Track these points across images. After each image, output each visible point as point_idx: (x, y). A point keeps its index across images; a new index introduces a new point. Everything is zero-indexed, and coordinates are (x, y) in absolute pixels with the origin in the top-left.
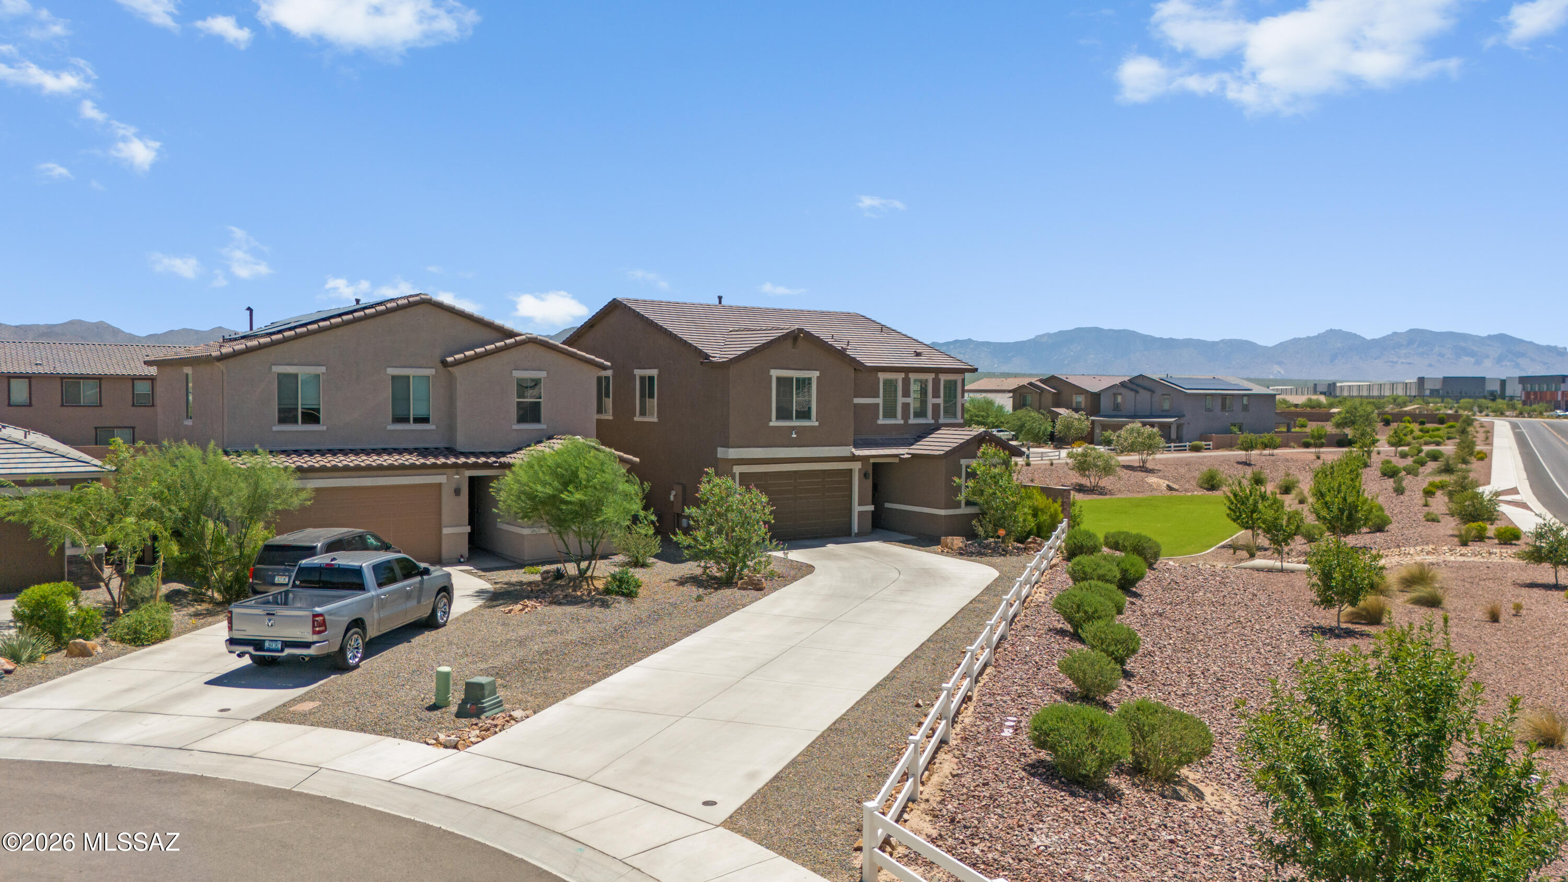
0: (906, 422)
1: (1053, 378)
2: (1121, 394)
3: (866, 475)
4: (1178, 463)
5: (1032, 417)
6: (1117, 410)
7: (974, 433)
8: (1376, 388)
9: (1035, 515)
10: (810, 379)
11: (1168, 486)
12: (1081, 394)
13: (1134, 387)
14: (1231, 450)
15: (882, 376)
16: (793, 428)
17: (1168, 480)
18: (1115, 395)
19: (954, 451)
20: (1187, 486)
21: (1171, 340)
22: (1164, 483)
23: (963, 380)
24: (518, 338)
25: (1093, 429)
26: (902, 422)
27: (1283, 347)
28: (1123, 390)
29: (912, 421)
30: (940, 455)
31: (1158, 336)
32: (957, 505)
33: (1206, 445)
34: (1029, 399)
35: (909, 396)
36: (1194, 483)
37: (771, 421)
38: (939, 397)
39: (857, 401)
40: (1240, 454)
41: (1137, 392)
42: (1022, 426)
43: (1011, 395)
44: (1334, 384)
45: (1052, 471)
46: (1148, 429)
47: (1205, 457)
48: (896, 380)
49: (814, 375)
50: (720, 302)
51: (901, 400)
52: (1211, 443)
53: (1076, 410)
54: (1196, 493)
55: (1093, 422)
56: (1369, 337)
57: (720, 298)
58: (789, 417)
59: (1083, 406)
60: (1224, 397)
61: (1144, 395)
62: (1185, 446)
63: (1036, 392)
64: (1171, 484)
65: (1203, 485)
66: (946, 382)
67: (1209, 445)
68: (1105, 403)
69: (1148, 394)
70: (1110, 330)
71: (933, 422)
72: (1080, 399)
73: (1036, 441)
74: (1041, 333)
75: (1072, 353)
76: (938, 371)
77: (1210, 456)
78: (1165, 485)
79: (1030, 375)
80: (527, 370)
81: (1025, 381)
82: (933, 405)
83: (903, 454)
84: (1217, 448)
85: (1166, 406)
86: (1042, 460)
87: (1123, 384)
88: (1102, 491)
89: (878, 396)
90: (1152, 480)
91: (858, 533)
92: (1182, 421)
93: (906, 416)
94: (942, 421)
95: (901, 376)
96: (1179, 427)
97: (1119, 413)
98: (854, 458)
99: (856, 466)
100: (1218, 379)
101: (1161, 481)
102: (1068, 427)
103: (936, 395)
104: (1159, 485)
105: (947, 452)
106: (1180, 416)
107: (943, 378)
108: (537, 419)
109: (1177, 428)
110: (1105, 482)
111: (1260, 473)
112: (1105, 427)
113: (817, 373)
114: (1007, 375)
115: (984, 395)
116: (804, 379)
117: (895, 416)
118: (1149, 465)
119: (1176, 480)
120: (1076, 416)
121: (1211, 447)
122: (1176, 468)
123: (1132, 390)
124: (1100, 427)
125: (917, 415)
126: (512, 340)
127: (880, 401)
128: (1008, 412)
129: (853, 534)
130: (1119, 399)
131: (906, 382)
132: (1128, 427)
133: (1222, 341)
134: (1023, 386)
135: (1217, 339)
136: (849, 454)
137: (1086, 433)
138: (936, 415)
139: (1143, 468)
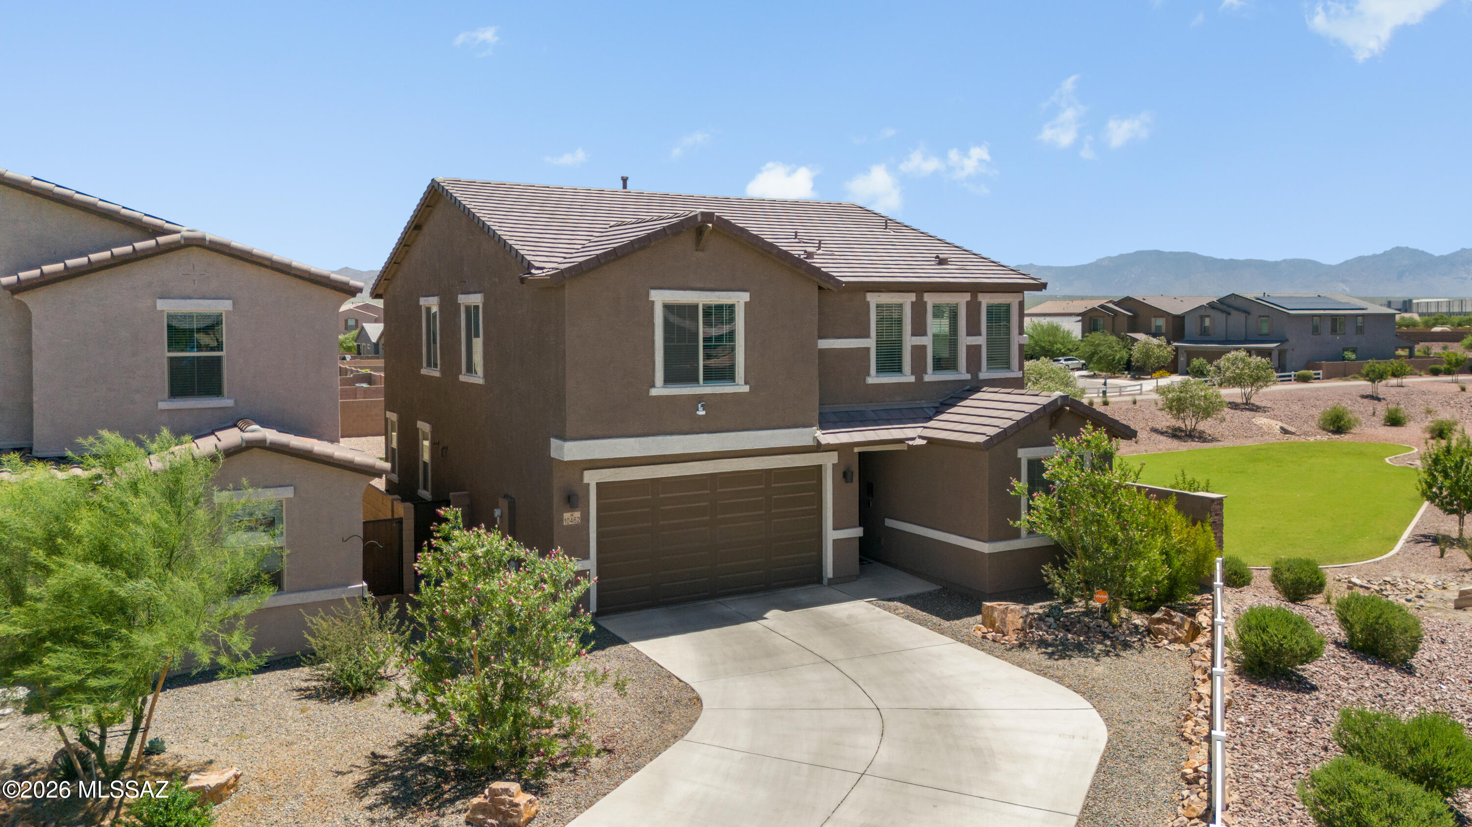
0: (919, 378)
1: (1128, 299)
2: (1208, 316)
3: (846, 476)
4: (1288, 397)
5: (1106, 341)
6: (1205, 335)
7: (1043, 400)
8: (1456, 304)
9: (1168, 561)
10: (731, 308)
11: (1282, 428)
12: (1163, 317)
13: (1224, 308)
14: (1346, 380)
15: (873, 299)
16: (699, 398)
17: (1281, 420)
18: (1202, 318)
19: (1005, 435)
20: (1305, 428)
21: (1232, 261)
22: (1276, 425)
23: (1021, 305)
24: (162, 239)
25: (1176, 357)
26: (912, 379)
27: (1347, 265)
28: (1213, 313)
29: (931, 376)
30: (977, 444)
31: (1219, 257)
32: (1015, 534)
33: (1315, 374)
34: (1101, 322)
35: (924, 333)
36: (1313, 424)
37: (653, 386)
38: (979, 334)
39: (825, 344)
40: (1362, 385)
41: (1229, 314)
42: (1093, 354)
43: (1080, 318)
44: (1410, 301)
45: (1136, 411)
46: (1256, 360)
47: (1318, 389)
48: (900, 306)
49: (740, 299)
50: (625, 187)
51: (909, 341)
52: (1321, 372)
53: (1155, 335)
54: (1318, 437)
55: (1177, 348)
56: (1437, 253)
57: (625, 180)
58: (692, 379)
59: (1164, 330)
60: (1334, 318)
61: (1237, 318)
62: (1290, 376)
63: (1109, 315)
64: (1286, 426)
65: (1327, 427)
66: (991, 309)
67: (1319, 374)
68: (1190, 327)
69: (1242, 316)
70: (1171, 253)
71: (968, 377)
72: (1161, 322)
73: (1110, 371)
74: (1102, 257)
75: (1133, 276)
76: (975, 289)
77: (1325, 388)
78: (1278, 427)
79: (1098, 298)
80: (190, 298)
81: (1096, 304)
82: (969, 347)
83: (913, 439)
84: (1328, 376)
85: (1265, 329)
86: (1120, 395)
87: (1211, 305)
88: (1201, 437)
89: (867, 336)
90: (1261, 420)
91: (834, 578)
92: (1286, 346)
93: (918, 368)
94: (984, 375)
95: (907, 299)
96: (1282, 353)
97: (1207, 338)
98: (818, 448)
99: (829, 460)
100: (1325, 297)
101: (1273, 423)
102: (1147, 354)
103: (973, 330)
104: (1270, 427)
105: (992, 438)
106: (1283, 341)
107: (985, 300)
108: (215, 390)
109: (1279, 355)
110: (1204, 426)
111: (1397, 410)
112: (1191, 355)
113: (745, 297)
114: (1071, 298)
115: (1048, 319)
116: (719, 307)
117: (899, 370)
118: (1255, 400)
119: (1291, 420)
120: (1155, 341)
121: (1321, 376)
122: (1287, 405)
123: (1222, 311)
124: (1185, 354)
125: (939, 364)
126: (151, 243)
127: (871, 343)
128: (1075, 338)
129: (825, 581)
130: (1207, 322)
131: (919, 309)
132: (1229, 355)
133: (1284, 261)
134: (1093, 309)
135: (1279, 259)
136: (810, 442)
137: (1169, 360)
138: (974, 364)
139: (1249, 406)
